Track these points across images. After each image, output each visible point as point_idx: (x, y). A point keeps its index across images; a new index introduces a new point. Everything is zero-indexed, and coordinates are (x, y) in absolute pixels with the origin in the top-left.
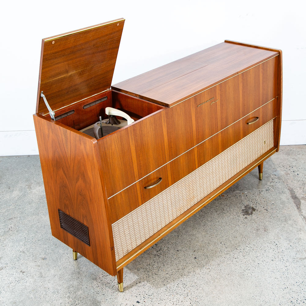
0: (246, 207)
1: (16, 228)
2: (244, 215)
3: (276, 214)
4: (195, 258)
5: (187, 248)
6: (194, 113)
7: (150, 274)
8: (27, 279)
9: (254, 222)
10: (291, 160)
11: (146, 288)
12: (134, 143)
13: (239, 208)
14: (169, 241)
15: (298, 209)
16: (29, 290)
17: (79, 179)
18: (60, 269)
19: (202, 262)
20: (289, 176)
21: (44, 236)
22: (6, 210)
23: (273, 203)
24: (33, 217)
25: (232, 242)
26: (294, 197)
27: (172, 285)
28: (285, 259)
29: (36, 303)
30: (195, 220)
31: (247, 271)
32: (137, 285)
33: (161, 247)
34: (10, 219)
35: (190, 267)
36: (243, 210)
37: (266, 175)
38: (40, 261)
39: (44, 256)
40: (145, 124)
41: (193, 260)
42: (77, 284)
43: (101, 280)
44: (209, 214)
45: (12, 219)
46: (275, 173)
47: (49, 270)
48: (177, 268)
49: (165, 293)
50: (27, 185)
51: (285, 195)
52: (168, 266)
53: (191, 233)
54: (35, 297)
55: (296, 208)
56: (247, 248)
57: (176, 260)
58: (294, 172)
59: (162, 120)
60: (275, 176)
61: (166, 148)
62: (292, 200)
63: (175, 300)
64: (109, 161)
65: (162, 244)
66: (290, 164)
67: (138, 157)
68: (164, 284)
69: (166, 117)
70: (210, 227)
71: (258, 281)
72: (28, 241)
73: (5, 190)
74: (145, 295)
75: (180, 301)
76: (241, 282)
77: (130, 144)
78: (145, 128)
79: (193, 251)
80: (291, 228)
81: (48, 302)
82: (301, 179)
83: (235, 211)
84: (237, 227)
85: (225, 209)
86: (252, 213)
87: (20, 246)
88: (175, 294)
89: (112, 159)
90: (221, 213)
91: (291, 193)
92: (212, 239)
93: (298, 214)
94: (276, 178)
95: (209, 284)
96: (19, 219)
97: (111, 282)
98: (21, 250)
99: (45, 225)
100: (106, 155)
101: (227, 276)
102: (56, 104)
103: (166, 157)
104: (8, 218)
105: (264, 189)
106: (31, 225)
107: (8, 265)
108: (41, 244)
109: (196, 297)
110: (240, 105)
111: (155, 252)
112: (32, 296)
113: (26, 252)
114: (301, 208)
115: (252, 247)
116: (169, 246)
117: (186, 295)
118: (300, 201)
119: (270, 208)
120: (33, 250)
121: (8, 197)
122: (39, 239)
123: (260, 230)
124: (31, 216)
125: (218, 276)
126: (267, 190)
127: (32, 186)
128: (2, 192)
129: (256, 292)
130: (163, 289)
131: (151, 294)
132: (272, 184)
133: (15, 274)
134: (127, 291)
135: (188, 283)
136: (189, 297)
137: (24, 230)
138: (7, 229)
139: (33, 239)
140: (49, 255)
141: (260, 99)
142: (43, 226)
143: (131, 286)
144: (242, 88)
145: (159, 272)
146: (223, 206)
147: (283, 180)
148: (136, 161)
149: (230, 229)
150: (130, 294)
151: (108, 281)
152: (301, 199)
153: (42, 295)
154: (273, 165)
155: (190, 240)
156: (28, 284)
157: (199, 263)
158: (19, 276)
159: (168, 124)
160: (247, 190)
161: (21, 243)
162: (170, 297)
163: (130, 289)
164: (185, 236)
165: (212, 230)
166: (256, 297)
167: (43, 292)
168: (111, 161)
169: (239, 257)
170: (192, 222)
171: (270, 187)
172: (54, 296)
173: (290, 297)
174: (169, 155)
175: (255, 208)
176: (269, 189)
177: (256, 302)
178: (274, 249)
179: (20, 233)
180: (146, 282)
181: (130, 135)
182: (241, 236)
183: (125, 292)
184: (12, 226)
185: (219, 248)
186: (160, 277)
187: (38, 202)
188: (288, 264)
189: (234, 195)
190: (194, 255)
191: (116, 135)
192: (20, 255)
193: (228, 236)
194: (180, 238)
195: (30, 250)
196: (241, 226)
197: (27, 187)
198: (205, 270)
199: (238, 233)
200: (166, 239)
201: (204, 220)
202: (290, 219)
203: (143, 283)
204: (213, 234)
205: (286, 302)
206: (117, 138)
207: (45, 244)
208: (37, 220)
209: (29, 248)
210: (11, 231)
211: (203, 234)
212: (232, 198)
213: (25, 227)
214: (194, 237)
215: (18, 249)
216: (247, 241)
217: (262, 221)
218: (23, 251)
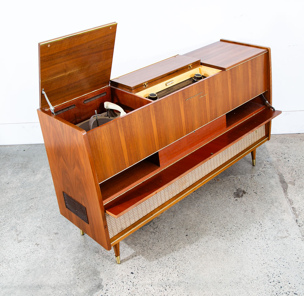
0: (237, 190)
1: (36, 207)
2: (235, 198)
3: (264, 196)
4: (187, 235)
5: (180, 227)
6: (183, 106)
7: (146, 249)
8: (40, 250)
9: (243, 204)
10: (284, 147)
11: (141, 261)
12: (123, 134)
13: (232, 191)
14: (165, 220)
15: (284, 192)
16: (41, 260)
17: (75, 166)
18: (69, 243)
19: (192, 239)
20: (280, 162)
21: (58, 214)
22: (29, 191)
23: (263, 186)
24: (51, 197)
25: (221, 222)
26: (283, 182)
27: (163, 259)
28: (267, 238)
29: (46, 272)
30: (191, 202)
31: (231, 248)
32: (133, 258)
33: (158, 225)
35: (181, 243)
36: (234, 193)
37: (260, 162)
38: (53, 236)
39: (56, 231)
40: (133, 117)
41: (185, 238)
42: (82, 256)
43: (102, 253)
44: (204, 196)
45: (33, 199)
46: (268, 159)
47: (59, 243)
48: (169, 244)
49: (157, 266)
51: (274, 179)
52: (162, 242)
53: (185, 213)
54: (45, 266)
55: (283, 192)
56: (234, 227)
57: (170, 237)
58: (285, 158)
59: (150, 113)
60: (267, 162)
61: (155, 138)
62: (280, 184)
63: (164, 272)
64: (99, 150)
65: (159, 223)
66: (282, 151)
67: (128, 146)
68: (157, 257)
69: (154, 110)
70: (203, 208)
71: (240, 256)
72: (45, 218)
73: (30, 174)
74: (139, 267)
75: (169, 273)
76: (225, 258)
77: (119, 135)
78: (134, 120)
79: (185, 229)
80: (276, 210)
81: (56, 270)
82: (291, 165)
83: (228, 194)
84: (228, 209)
85: (218, 192)
86: (242, 196)
87: (38, 222)
88: (165, 267)
89: (102, 148)
90: (215, 196)
91: (280, 178)
92: (204, 218)
93: (284, 197)
94: (268, 164)
95: (196, 259)
96: (39, 198)
97: (111, 255)
100: (96, 145)
101: (213, 252)
102: (58, 99)
103: (156, 146)
104: (30, 198)
105: (256, 174)
106: (48, 204)
107: (26, 238)
108: (55, 221)
109: (183, 270)
110: (230, 98)
111: (152, 230)
112: (43, 265)
113: (42, 227)
114: (287, 191)
115: (239, 226)
116: (165, 225)
117: (175, 268)
118: (287, 185)
119: (259, 192)
120: (48, 225)
121: (32, 180)
122: (54, 216)
123: (248, 211)
124: (49, 197)
125: (205, 252)
126: (258, 175)
128: (28, 176)
129: (237, 267)
130: (155, 262)
131: (144, 266)
132: (264, 169)
133: (31, 246)
134: (124, 263)
135: (178, 257)
136: (178, 269)
137: (42, 209)
138: (28, 208)
139: (48, 216)
140: (61, 230)
141: (250, 93)
143: (128, 259)
144: (230, 83)
145: (153, 247)
146: (217, 189)
147: (275, 166)
148: (126, 150)
149: (221, 209)
150: (126, 266)
151: (108, 254)
152: (288, 183)
153: (52, 265)
154: (266, 152)
155: (184, 219)
156: (41, 255)
157: (189, 240)
158: (34, 248)
159: (156, 116)
160: (240, 174)
161: (39, 220)
162: (160, 269)
163: (127, 261)
165: (205, 211)
166: (236, 271)
167: (52, 262)
168: (101, 150)
169: (225, 235)
170: (187, 203)
171: (261, 172)
172: (62, 265)
173: (267, 272)
174: (159, 144)
175: (246, 191)
176: (261, 174)
177: (236, 276)
178: (258, 229)
179: (39, 211)
180: (141, 256)
181: (119, 126)
182: (230, 216)
183: (122, 264)
184: (33, 204)
185: (209, 227)
186: (154, 251)
188: (269, 242)
189: (228, 179)
190: (185, 233)
191: (105, 127)
192: (37, 230)
193: (218, 216)
194: (175, 217)
196: (231, 207)
197: (48, 171)
198: (194, 246)
199: (228, 213)
201: (199, 202)
202: (276, 202)
203: (138, 257)
204: (205, 214)
205: (263, 276)
206: (106, 130)
207: (58, 221)
208: (54, 201)
209: (44, 224)
210: (32, 209)
211: (196, 214)
212: (226, 182)
213: (44, 206)
214: (188, 217)
215: (35, 225)
216: (235, 220)
217: (251, 203)
218: (39, 226)
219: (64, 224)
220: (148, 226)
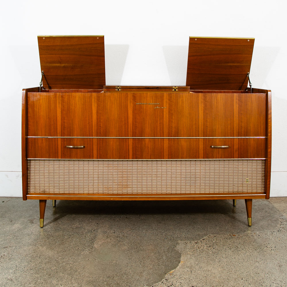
1: (9, 256)
5: (203, 284)
14: (181, 277)
21: (37, 266)
22: (2, 239)
24: (30, 247)
25: (255, 278)
30: (208, 257)
33: (172, 282)
34: (5, 248)
39: (33, 286)
44: (223, 251)
45: (7, 247)
46: (281, 217)
50: (29, 220)
53: (205, 269)
56: (274, 284)
60: (282, 220)
65: (173, 279)
70: (226, 263)
72: (19, 269)
73: (6, 223)
83: (251, 249)
84: (257, 264)
85: (239, 247)
87: (9, 274)
90: (236, 251)
92: (231, 275)
94: (285, 222)
96: (14, 248)
98: (9, 277)
99: (40, 255)
104: (3, 247)
105: (275, 230)
106: (26, 254)
113: (14, 280)
115: (279, 283)
116: (182, 281)
120: (23, 278)
121: (8, 229)
122: (32, 268)
123: (283, 266)
124: (27, 246)
126: (279, 231)
127: (34, 221)
128: (4, 224)
132: (282, 226)
137: (17, 259)
139: (25, 268)
140: (40, 285)
142: (39, 256)
146: (236, 244)
149: (249, 265)
154: (277, 211)
155: (206, 275)
160: (258, 230)
161: (11, 271)
164: (199, 272)
165: (229, 267)
170: (204, 258)
171: (281, 229)
176: (281, 230)
179: (12, 261)
182: (264, 272)
184: (5, 254)
185: (241, 284)
187: (38, 234)
189: (246, 235)
192: (7, 283)
193: (248, 273)
194: (193, 273)
195: (19, 278)
196: (260, 263)
199: (259, 269)
200: (178, 274)
201: (219, 257)
204: (231, 270)
207: (37, 274)
208: (33, 251)
209: (18, 276)
210: (3, 258)
211: (220, 270)
212: (244, 237)
213: (19, 256)
214: (210, 273)
215: (6, 276)
216: (271, 277)
217: (283, 257)
218: (11, 278)
219: (45, 277)
220: (159, 283)
